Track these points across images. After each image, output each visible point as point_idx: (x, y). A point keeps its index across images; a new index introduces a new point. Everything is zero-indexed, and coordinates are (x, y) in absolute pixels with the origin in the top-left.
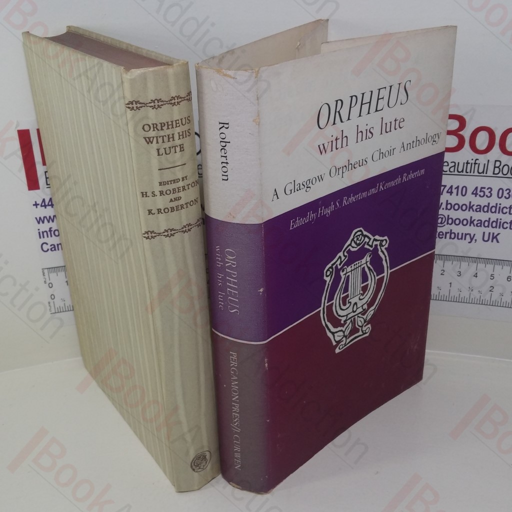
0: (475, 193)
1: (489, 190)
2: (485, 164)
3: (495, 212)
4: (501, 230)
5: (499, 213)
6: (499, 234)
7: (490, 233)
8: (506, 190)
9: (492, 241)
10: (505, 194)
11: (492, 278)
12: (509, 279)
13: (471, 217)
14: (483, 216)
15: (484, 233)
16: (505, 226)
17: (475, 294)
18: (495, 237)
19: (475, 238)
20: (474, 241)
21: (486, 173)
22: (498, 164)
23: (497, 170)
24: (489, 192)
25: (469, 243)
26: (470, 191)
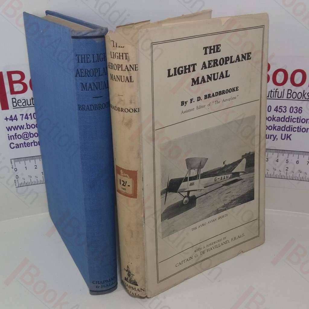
0: (276, 110)
1: (285, 108)
2: (282, 92)
3: (289, 121)
4: (292, 133)
5: (291, 122)
6: (291, 135)
7: (285, 134)
8: (295, 108)
9: (287, 140)
10: (295, 110)
11: (287, 162)
12: (298, 163)
13: (274, 125)
14: (281, 124)
15: (282, 134)
16: (294, 130)
17: (277, 173)
18: (288, 137)
19: (276, 138)
20: (276, 139)
21: (283, 98)
22: (290, 92)
23: (289, 96)
24: (285, 109)
25: (273, 140)
26: (273, 109)
